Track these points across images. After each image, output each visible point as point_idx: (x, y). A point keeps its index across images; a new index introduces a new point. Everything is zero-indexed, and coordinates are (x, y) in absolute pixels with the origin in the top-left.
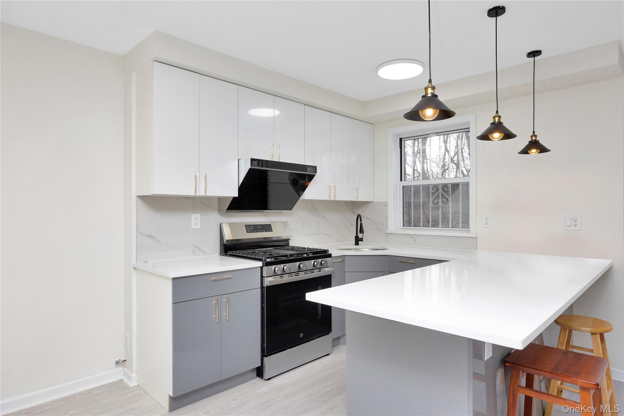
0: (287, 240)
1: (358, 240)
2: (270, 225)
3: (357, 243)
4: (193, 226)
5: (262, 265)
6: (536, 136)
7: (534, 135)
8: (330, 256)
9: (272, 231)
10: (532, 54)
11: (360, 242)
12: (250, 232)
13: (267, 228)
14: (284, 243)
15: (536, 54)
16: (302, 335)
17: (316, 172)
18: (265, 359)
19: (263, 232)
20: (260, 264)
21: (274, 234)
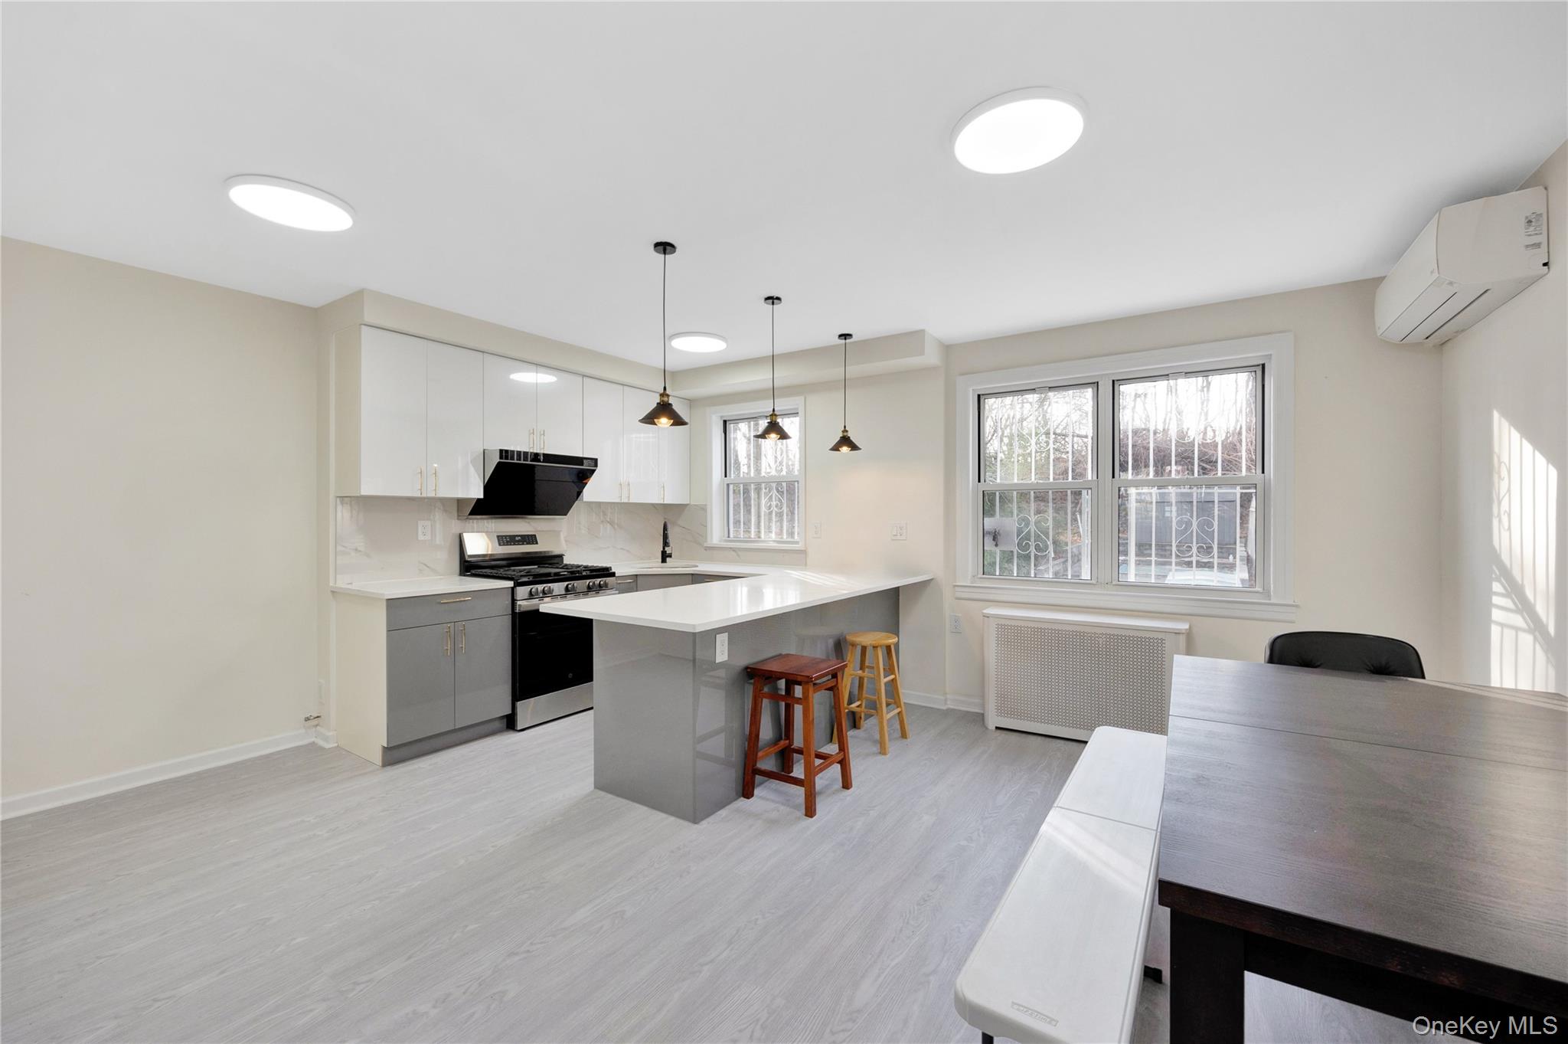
0: (561, 557)
1: (665, 557)
2: (535, 536)
3: (664, 560)
4: (421, 537)
5: (512, 586)
6: (847, 431)
7: (845, 431)
8: (613, 575)
9: (537, 543)
10: (843, 337)
11: (668, 559)
12: (504, 545)
13: (531, 539)
14: (555, 559)
15: (847, 337)
16: (570, 675)
17: (596, 465)
18: (519, 704)
19: (523, 544)
20: (511, 584)
21: (541, 548)
